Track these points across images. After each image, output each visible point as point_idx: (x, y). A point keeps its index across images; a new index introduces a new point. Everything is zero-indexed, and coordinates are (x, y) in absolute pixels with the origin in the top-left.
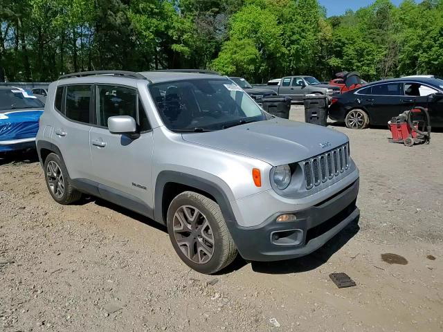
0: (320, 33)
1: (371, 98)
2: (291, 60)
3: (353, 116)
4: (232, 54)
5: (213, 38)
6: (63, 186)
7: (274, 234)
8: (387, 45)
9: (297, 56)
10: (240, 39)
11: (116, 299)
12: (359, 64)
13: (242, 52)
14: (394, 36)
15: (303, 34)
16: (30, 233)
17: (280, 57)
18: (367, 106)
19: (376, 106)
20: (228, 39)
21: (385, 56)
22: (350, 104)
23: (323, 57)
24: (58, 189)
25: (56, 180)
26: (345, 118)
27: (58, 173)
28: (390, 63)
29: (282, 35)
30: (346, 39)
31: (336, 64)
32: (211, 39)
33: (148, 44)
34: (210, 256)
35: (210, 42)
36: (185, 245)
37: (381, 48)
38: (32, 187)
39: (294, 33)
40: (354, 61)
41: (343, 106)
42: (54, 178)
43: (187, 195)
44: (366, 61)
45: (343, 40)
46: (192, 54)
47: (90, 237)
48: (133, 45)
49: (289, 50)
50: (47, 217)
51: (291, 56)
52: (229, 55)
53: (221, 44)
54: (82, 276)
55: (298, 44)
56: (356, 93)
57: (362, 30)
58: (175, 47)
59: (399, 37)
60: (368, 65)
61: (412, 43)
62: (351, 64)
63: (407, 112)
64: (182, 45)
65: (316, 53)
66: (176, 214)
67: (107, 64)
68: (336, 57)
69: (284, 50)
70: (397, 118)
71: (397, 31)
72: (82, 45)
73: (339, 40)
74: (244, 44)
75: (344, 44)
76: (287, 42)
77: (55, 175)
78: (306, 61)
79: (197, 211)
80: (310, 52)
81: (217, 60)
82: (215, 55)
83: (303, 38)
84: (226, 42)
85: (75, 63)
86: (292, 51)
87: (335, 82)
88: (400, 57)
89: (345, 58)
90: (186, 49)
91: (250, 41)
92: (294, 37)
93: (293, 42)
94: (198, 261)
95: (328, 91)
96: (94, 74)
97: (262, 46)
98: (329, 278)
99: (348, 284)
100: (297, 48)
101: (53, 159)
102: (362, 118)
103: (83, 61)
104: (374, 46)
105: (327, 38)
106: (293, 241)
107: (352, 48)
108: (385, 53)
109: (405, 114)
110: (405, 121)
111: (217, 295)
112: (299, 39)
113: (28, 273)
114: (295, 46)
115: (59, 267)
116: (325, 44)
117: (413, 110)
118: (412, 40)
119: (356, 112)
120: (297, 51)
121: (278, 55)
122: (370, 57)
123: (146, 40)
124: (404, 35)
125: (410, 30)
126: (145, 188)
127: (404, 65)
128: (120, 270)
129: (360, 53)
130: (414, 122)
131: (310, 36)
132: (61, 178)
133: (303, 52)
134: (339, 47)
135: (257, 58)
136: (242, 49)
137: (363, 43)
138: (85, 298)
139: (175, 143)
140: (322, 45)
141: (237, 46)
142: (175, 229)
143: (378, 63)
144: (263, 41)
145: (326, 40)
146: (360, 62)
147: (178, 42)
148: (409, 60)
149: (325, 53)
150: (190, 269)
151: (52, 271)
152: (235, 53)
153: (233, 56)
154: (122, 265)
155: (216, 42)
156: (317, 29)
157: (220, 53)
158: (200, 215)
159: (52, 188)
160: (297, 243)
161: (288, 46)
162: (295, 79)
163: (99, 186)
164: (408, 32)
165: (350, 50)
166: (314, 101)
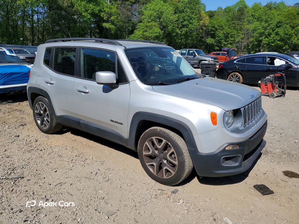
0: (202, 21)
1: (245, 65)
2: (182, 38)
3: (233, 77)
4: (143, 32)
5: (131, 20)
6: (49, 120)
7: (223, 158)
8: (243, 32)
9: (186, 35)
10: (149, 22)
11: (110, 205)
12: (226, 43)
13: (151, 31)
14: (248, 26)
15: (191, 21)
16: (28, 155)
17: (175, 36)
18: (242, 71)
19: (248, 71)
20: (141, 22)
21: (242, 38)
22: (231, 69)
23: (202, 37)
24: (44, 123)
25: (42, 116)
26: (227, 78)
27: (45, 111)
28: (245, 44)
29: (177, 21)
30: (218, 26)
31: (211, 42)
32: (129, 21)
33: (86, 21)
34: (173, 173)
35: (128, 23)
36: (153, 165)
37: (239, 33)
38: (20, 121)
39: (184, 20)
40: (223, 41)
41: (226, 70)
42: (40, 115)
43: (157, 129)
44: (230, 41)
45: (216, 26)
46: (116, 30)
47: (75, 158)
48: (75, 22)
49: (181, 32)
50: (38, 143)
51: (183, 35)
52: (141, 32)
53: (136, 24)
54: (79, 188)
55: (187, 27)
56: (235, 62)
57: (228, 21)
58: (105, 25)
59: (251, 27)
60: (231, 44)
61: (259, 31)
62: (220, 43)
63: (271, 75)
64: (110, 23)
65: (198, 35)
66: (146, 143)
67: (56, 34)
68: (211, 37)
69: (178, 31)
70: (265, 79)
71: (249, 22)
72: (38, 19)
73: (214, 27)
74: (152, 26)
75: (216, 29)
76: (180, 26)
77: (42, 112)
78: (192, 40)
79: (164, 141)
80: (194, 33)
81: (133, 35)
82: (132, 32)
83: (191, 24)
84: (139, 24)
85: (33, 32)
86: (183, 32)
87: (213, 54)
88: (251, 40)
89: (217, 38)
90: (113, 26)
91: (156, 24)
92: (185, 23)
93: (184, 26)
94: (163, 176)
95: (211, 59)
96: (71, 41)
97: (163, 28)
98: (254, 188)
99: (268, 192)
100: (187, 30)
101: (41, 101)
102: (239, 78)
103: (38, 31)
104: (235, 32)
105: (206, 25)
106: (234, 163)
107: (222, 32)
108: (242, 36)
109: (270, 77)
110: (271, 81)
111: (181, 201)
112: (188, 24)
113: (37, 186)
114: (185, 29)
115: (59, 181)
116: (204, 28)
117: (276, 75)
118: (259, 29)
119: (235, 75)
120: (186, 32)
121: (174, 34)
122: (232, 39)
123: (85, 19)
124: (254, 26)
125: (257, 23)
126: (122, 124)
127: (254, 45)
128: (106, 183)
129: (226, 36)
130: (276, 82)
131: (195, 22)
132: (47, 115)
133: (190, 33)
134: (213, 31)
135: (160, 36)
136: (150, 29)
137: (229, 29)
138: (87, 205)
139: (147, 92)
140: (202, 29)
141: (147, 27)
142: (145, 153)
143: (237, 43)
144: (164, 25)
145: (205, 26)
146: (226, 42)
147: (107, 21)
148: (257, 42)
149: (204, 35)
150: (155, 182)
151: (55, 184)
152: (146, 31)
153: (144, 33)
154: (106, 179)
155: (133, 23)
156: (200, 19)
157: (135, 31)
158: (167, 144)
159: (39, 122)
160: (237, 164)
161: (181, 28)
162: (189, 51)
163: (81, 122)
164: (256, 24)
165: (220, 34)
166: (208, 66)
